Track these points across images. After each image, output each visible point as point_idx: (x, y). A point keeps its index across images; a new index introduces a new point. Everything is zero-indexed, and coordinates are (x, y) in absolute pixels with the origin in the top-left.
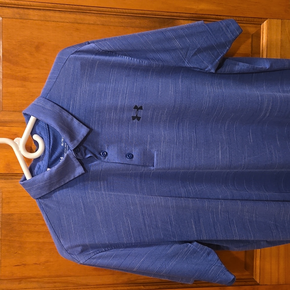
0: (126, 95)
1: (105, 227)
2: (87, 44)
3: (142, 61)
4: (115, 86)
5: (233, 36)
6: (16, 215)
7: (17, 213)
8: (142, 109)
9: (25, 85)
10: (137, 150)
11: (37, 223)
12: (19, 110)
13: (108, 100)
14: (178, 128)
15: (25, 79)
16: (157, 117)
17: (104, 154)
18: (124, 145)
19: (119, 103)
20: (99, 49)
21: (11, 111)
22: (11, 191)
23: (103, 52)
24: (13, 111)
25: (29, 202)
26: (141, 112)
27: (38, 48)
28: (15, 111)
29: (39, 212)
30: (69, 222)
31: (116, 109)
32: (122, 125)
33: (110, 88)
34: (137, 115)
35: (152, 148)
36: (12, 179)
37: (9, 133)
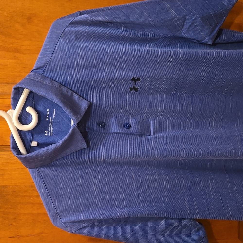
1: (100, 199)
2: (78, 15)
3: (137, 32)
5: (231, 4)
6: (11, 187)
7: (12, 185)
8: (140, 81)
9: (17, 57)
10: (134, 120)
11: (31, 195)
12: (11, 82)
15: (17, 51)
16: (155, 87)
17: (103, 125)
18: (121, 115)
20: (93, 20)
21: (3, 83)
22: (5, 163)
23: (97, 22)
24: (6, 83)
25: (23, 174)
27: (30, 19)
28: (8, 83)
29: (33, 184)
30: (66, 192)
31: (113, 81)
32: (119, 97)
33: (107, 61)
36: (6, 151)
37: (2, 105)
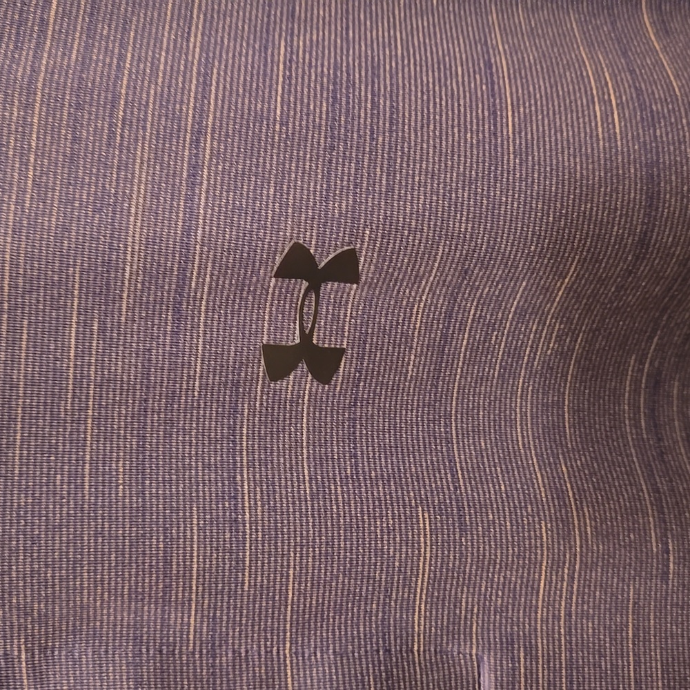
0: (196, 142)
4: (85, 62)
8: (357, 280)
13: (20, 202)
14: (652, 415)
19: (136, 230)
26: (338, 304)
34: (306, 337)
35: (455, 629)
